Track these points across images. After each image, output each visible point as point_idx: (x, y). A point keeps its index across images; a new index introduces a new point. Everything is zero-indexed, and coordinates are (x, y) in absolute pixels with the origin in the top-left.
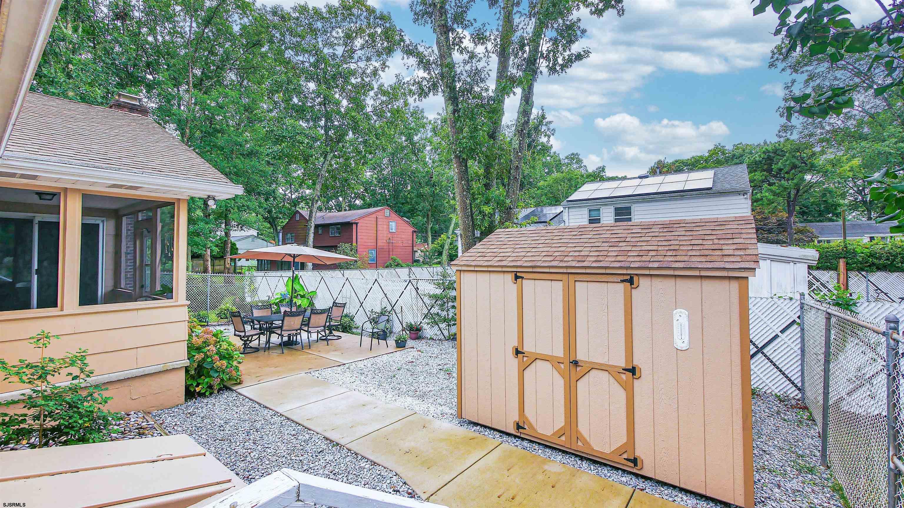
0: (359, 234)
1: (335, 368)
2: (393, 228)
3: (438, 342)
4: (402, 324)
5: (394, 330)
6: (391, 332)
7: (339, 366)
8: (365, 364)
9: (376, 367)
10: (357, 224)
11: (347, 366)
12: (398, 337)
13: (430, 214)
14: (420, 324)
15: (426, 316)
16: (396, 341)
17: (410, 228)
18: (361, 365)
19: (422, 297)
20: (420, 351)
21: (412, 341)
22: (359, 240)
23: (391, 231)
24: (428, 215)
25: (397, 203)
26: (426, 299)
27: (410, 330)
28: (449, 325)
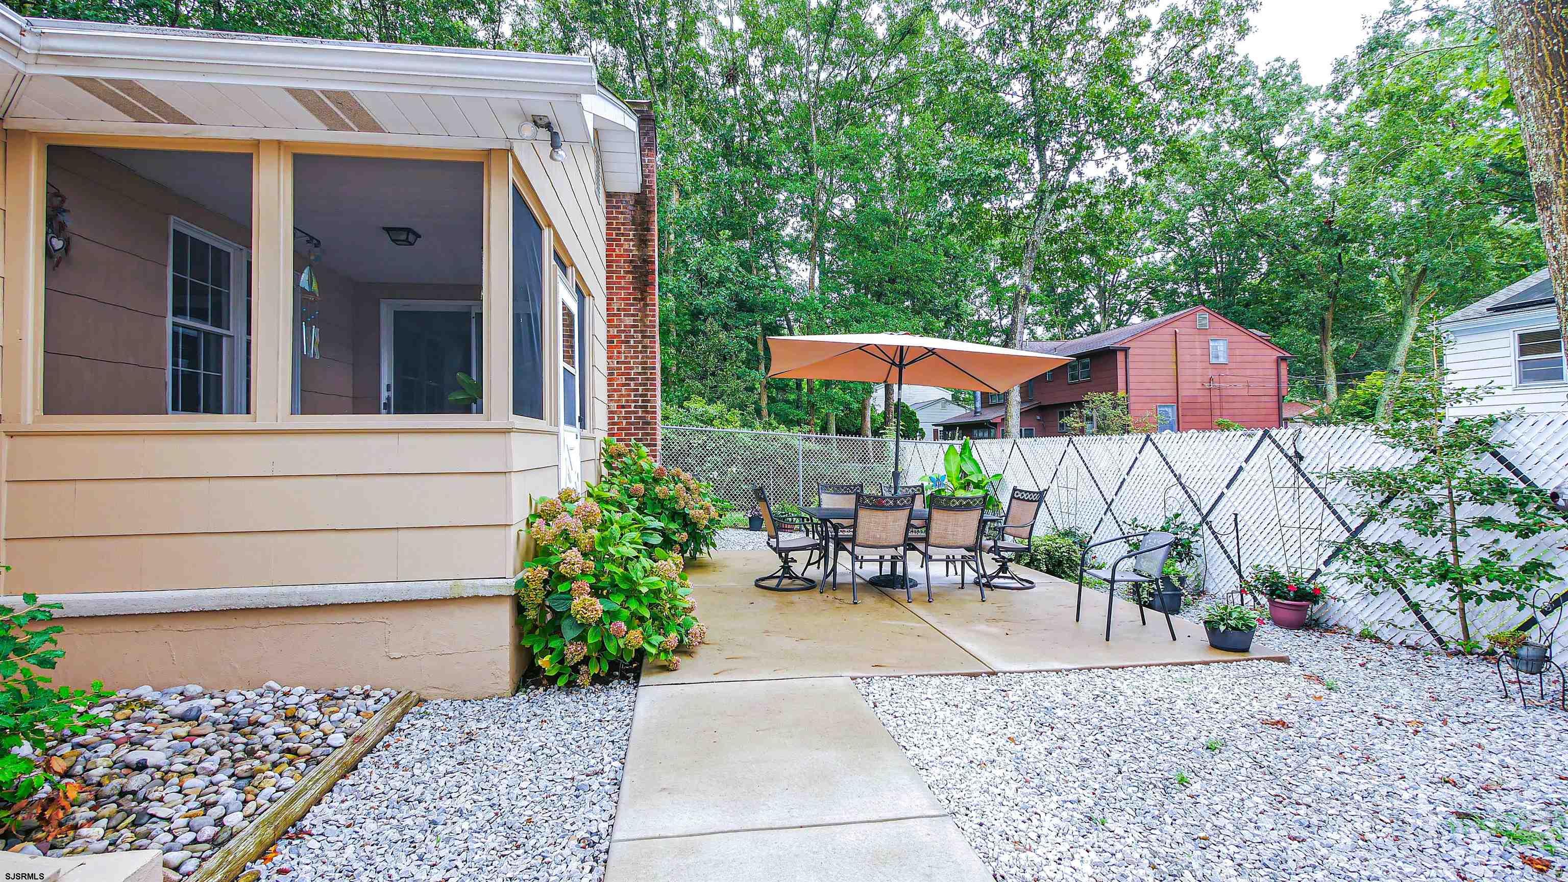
0: (1131, 372)
1: (954, 680)
2: (1220, 354)
3: (1405, 654)
4: (1239, 572)
5: (1210, 586)
6: (1200, 592)
7: (975, 675)
8: (1070, 688)
9: (1110, 710)
10: (1126, 350)
11: (1002, 680)
12: (1217, 612)
13: (1328, 316)
14: (1314, 576)
15: (1339, 550)
16: (1211, 626)
17: (1269, 351)
18: (1053, 688)
19: (1320, 484)
20: (1320, 680)
21: (1280, 632)
22: (1131, 386)
23: (1213, 361)
24: (1323, 321)
25: (1230, 305)
26: (1337, 492)
27: (1272, 593)
28: (1465, 597)
